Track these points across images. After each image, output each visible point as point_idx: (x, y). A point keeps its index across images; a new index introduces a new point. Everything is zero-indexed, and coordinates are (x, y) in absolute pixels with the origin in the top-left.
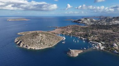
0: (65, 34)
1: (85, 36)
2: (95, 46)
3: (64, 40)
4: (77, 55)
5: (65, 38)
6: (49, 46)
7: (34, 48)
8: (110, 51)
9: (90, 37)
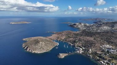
0: (59, 40)
1: (74, 42)
2: (77, 51)
3: (58, 45)
4: (63, 57)
5: (58, 44)
6: (47, 51)
7: (36, 52)
8: (85, 54)
9: (76, 43)
